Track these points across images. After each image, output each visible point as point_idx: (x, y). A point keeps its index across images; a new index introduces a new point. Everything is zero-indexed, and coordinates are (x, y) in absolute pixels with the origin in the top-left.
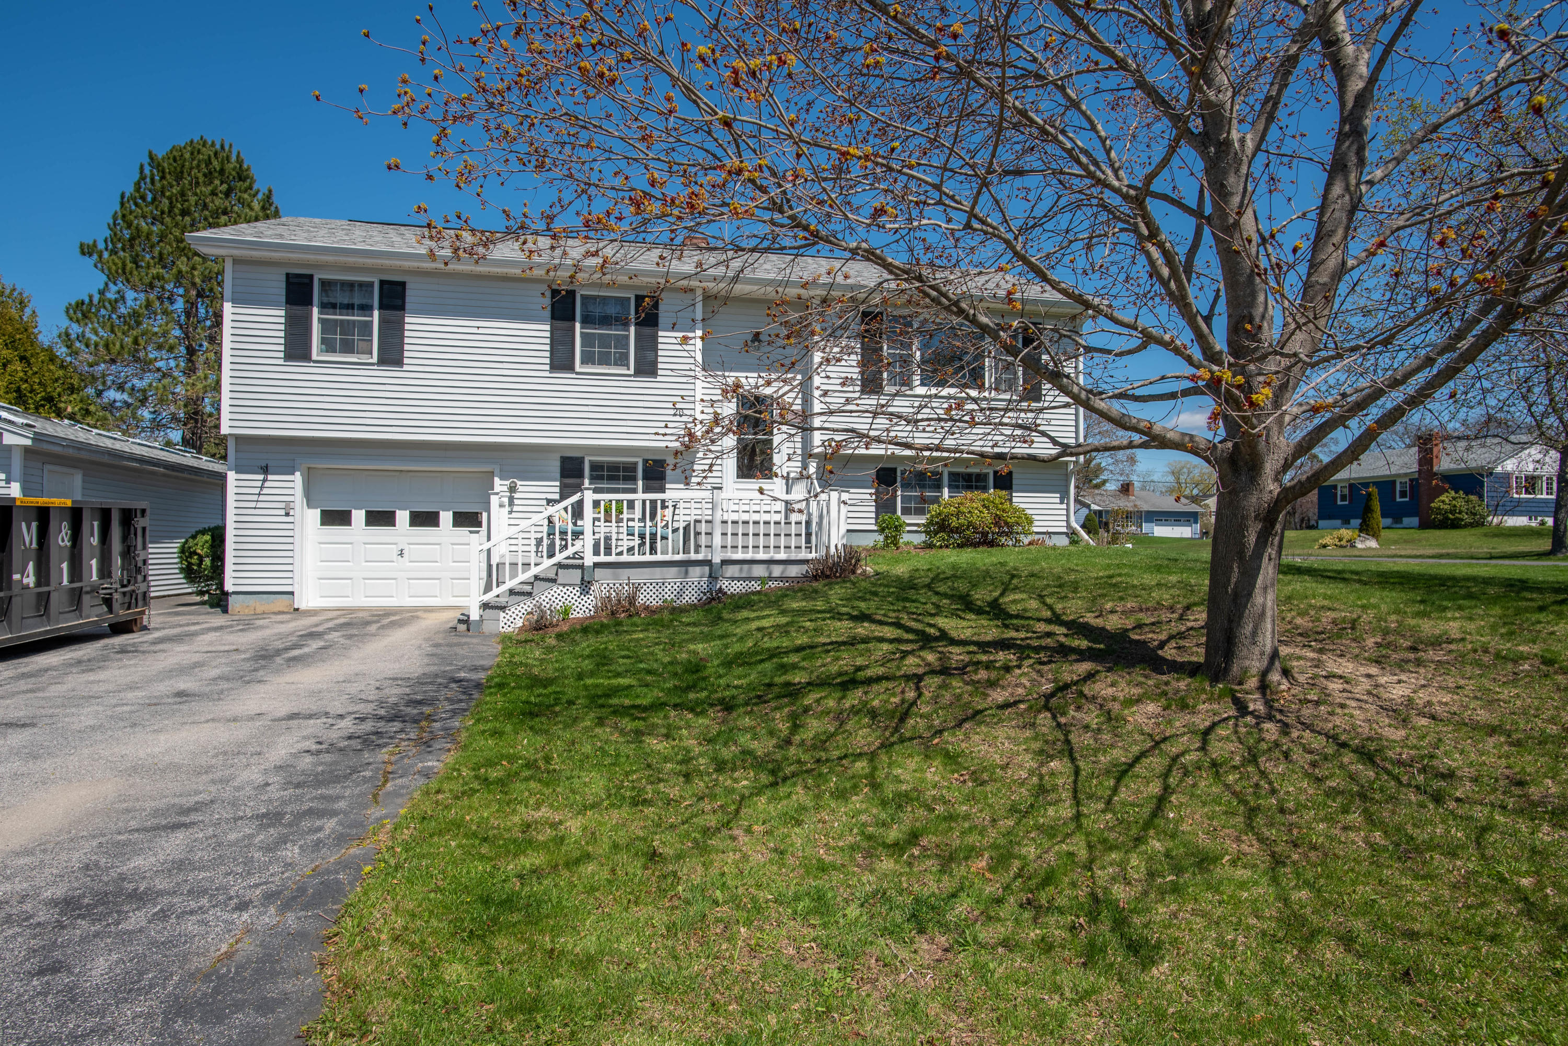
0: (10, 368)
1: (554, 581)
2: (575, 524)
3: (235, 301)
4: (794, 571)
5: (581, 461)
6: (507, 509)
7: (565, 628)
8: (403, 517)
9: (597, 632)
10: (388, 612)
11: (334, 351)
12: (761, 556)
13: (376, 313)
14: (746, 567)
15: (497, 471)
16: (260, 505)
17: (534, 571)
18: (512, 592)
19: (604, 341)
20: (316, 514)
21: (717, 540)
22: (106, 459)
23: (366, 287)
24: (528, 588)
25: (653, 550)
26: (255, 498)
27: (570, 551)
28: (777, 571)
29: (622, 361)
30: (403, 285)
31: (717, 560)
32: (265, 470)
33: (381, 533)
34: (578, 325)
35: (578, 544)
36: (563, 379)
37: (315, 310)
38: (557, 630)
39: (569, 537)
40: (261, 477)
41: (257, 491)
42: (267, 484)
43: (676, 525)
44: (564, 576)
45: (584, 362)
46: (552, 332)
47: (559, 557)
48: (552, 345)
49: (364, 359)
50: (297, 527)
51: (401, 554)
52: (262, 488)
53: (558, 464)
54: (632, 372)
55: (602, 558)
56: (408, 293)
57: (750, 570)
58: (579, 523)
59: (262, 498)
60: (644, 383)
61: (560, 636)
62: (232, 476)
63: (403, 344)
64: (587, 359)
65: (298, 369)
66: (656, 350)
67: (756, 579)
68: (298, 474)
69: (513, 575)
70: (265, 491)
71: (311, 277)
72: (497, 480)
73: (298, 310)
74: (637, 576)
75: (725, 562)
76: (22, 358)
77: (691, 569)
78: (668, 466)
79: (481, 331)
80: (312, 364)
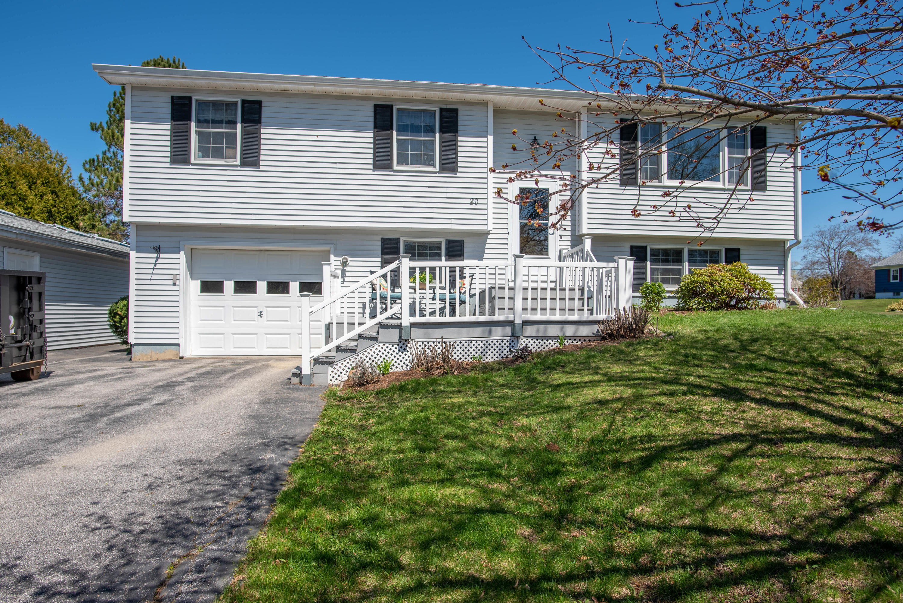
0: (45, 198)
1: (375, 339)
2: (393, 291)
3: (134, 119)
4: (585, 331)
5: (397, 241)
6: (340, 279)
7: (384, 384)
8: (262, 286)
9: (415, 391)
10: (248, 361)
11: (208, 157)
12: (557, 317)
13: (239, 126)
14: (542, 327)
15: (332, 250)
16: (154, 277)
17: (358, 330)
18: (339, 349)
19: (416, 145)
20: (196, 285)
21: (519, 304)
22: (57, 245)
23: (230, 105)
24: (353, 344)
25: (453, 313)
26: (150, 271)
27: (389, 313)
28: (570, 331)
29: (430, 161)
30: (259, 103)
31: (518, 321)
32: (158, 250)
33: (245, 298)
34: (395, 133)
35: (396, 308)
36: (384, 176)
37: (193, 125)
38: (378, 386)
39: (389, 301)
40: (155, 255)
41: (152, 266)
42: (159, 261)
43: (472, 292)
44: (385, 335)
45: (399, 163)
46: (374, 138)
47: (380, 318)
48: (374, 149)
49: (230, 162)
50: (181, 294)
51: (261, 315)
52: (155, 263)
53: (380, 243)
54: (437, 169)
55: (418, 319)
56: (263, 109)
57: (545, 330)
58: (396, 290)
59: (156, 271)
60: (447, 179)
61: (379, 394)
62: (133, 255)
63: (260, 150)
64: (402, 160)
65: (181, 170)
66: (456, 152)
67: (553, 338)
68: (182, 253)
69: (340, 334)
70: (158, 266)
71: (190, 98)
72: (332, 257)
73: (181, 125)
74: (449, 334)
75: (526, 323)
76: (53, 192)
77: (493, 329)
78: (466, 245)
79: (320, 138)
80: (191, 167)
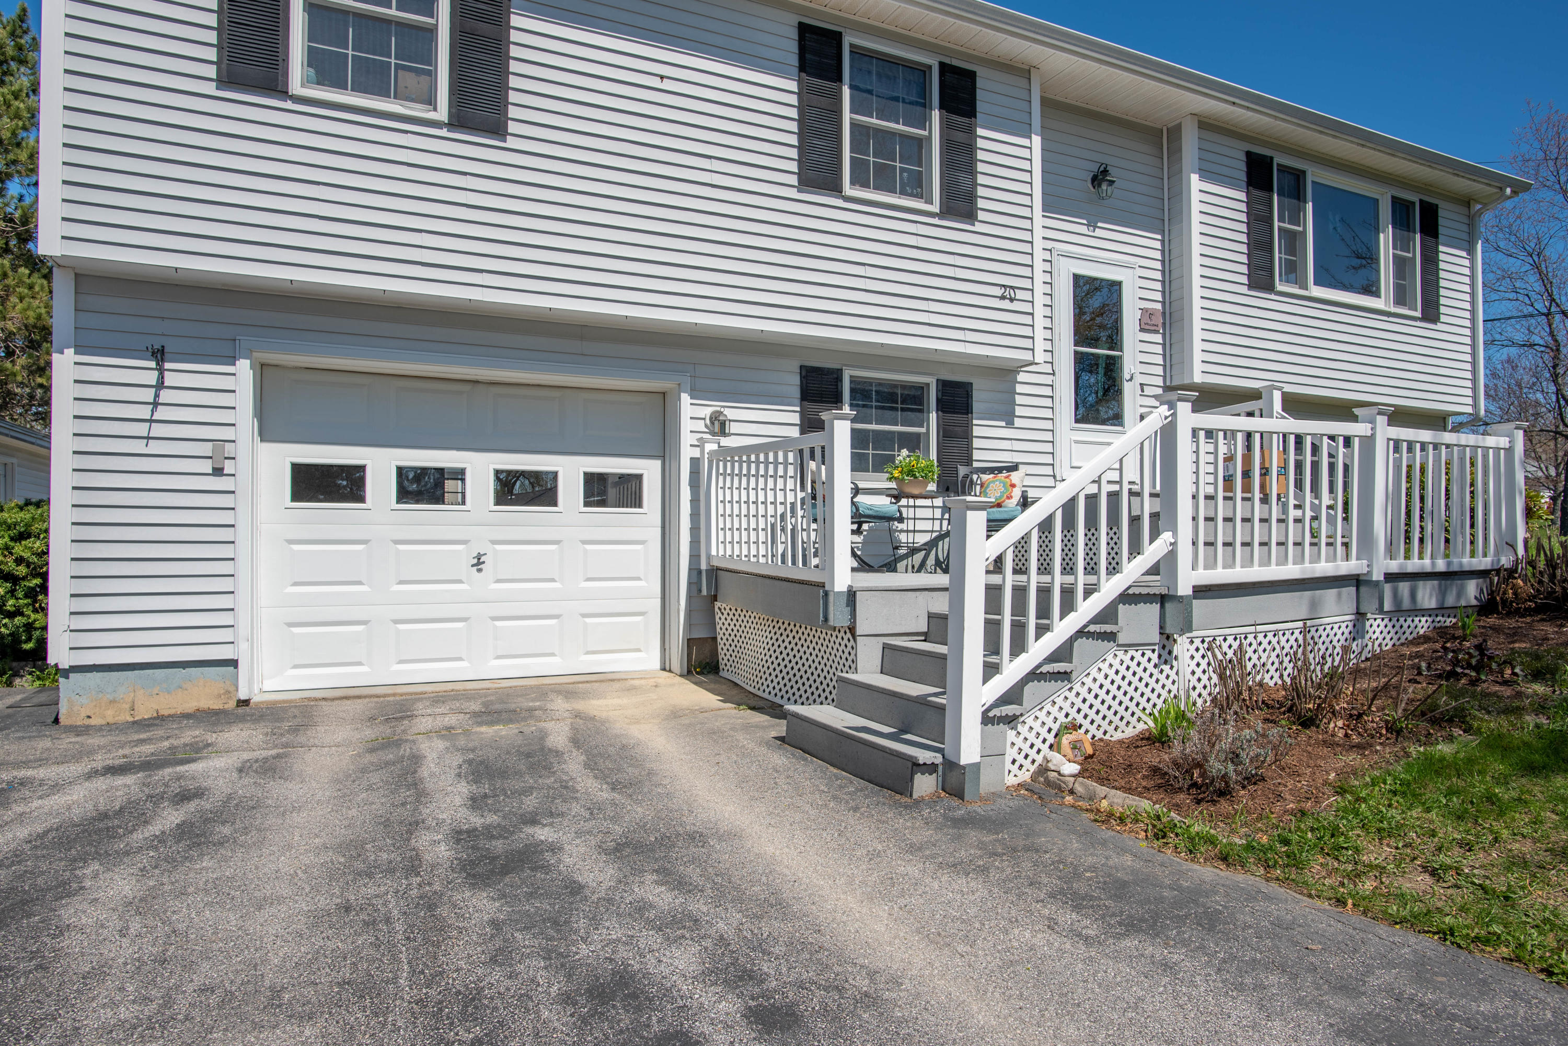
1: (1112, 638)
5: (836, 376)
11: (341, 84)
13: (444, 8)
15: (685, 390)
18: (1034, 674)
20: (281, 473)
29: (914, 187)
33: (431, 519)
34: (846, 103)
36: (821, 207)
45: (855, 179)
48: (801, 135)
49: (416, 110)
51: (479, 563)
52: (155, 404)
53: (796, 380)
54: (936, 208)
60: (955, 232)
63: (505, 87)
64: (863, 173)
65: (256, 110)
66: (973, 172)
68: (244, 367)
78: (976, 395)
79: (667, 85)
80: (289, 105)
